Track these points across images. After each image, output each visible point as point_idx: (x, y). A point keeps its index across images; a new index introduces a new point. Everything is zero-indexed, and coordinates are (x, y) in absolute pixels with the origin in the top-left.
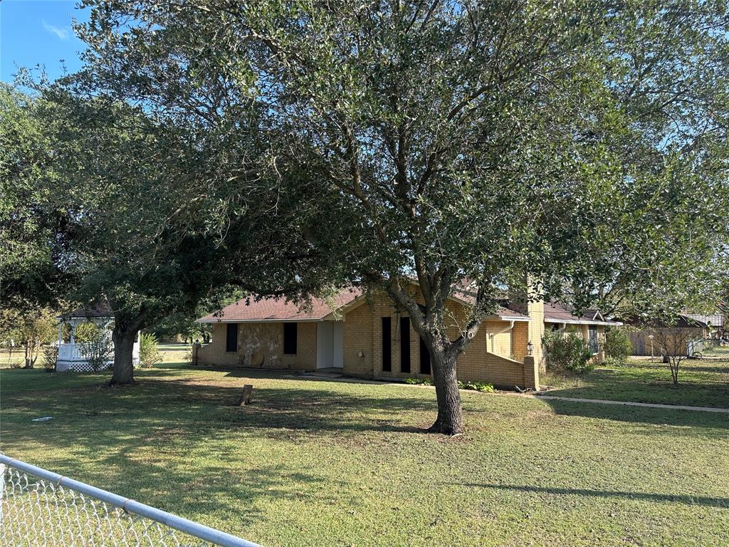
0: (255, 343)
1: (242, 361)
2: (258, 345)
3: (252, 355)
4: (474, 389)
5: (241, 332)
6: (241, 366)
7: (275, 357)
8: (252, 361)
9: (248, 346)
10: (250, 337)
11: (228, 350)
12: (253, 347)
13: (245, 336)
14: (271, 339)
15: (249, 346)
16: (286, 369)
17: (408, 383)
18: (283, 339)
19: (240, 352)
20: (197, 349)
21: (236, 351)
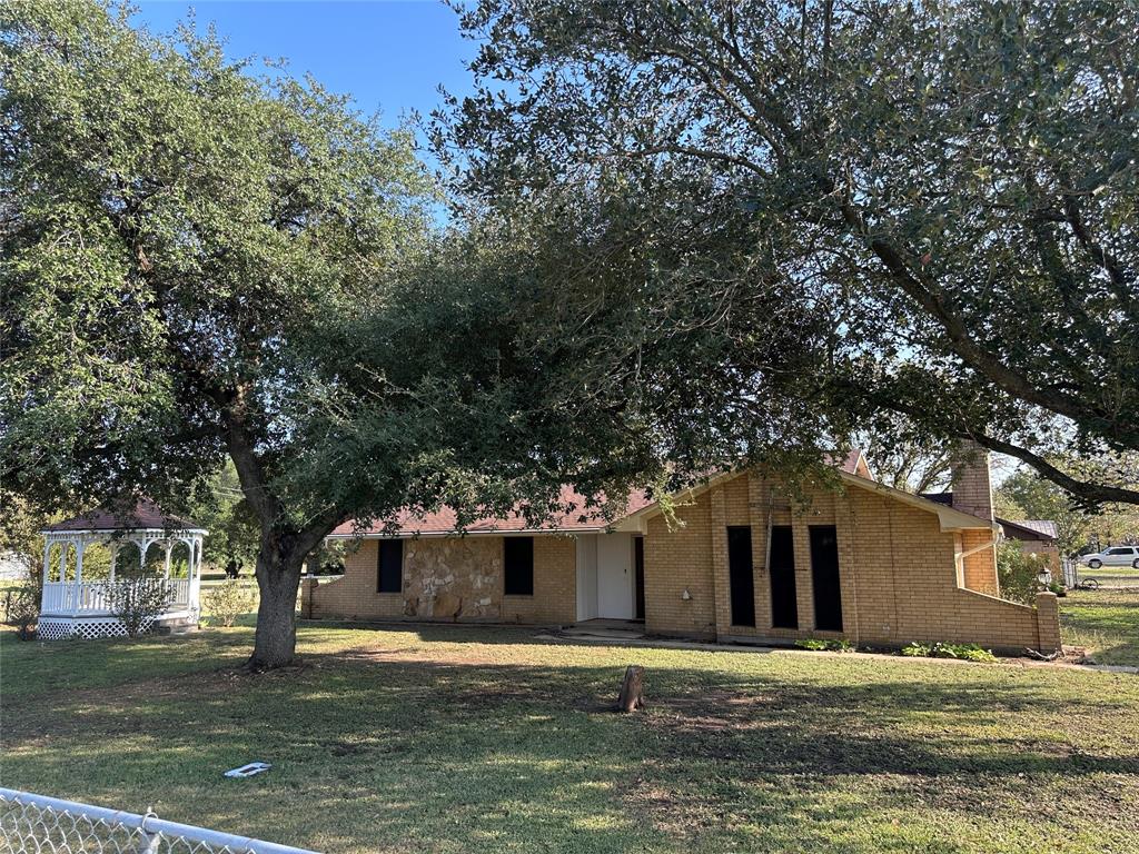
0: (442, 576)
1: (412, 609)
2: (449, 578)
3: (435, 598)
4: (948, 656)
5: (411, 555)
6: (409, 619)
7: (487, 601)
8: (435, 607)
9: (424, 582)
10: (430, 565)
11: (381, 588)
12: (437, 582)
13: (421, 564)
14: (477, 567)
15: (427, 581)
16: (514, 623)
17: (810, 649)
18: (502, 567)
19: (408, 592)
20: (312, 587)
21: (399, 590)
